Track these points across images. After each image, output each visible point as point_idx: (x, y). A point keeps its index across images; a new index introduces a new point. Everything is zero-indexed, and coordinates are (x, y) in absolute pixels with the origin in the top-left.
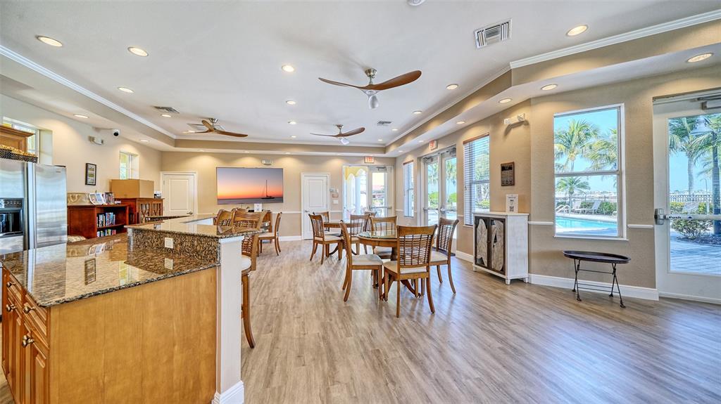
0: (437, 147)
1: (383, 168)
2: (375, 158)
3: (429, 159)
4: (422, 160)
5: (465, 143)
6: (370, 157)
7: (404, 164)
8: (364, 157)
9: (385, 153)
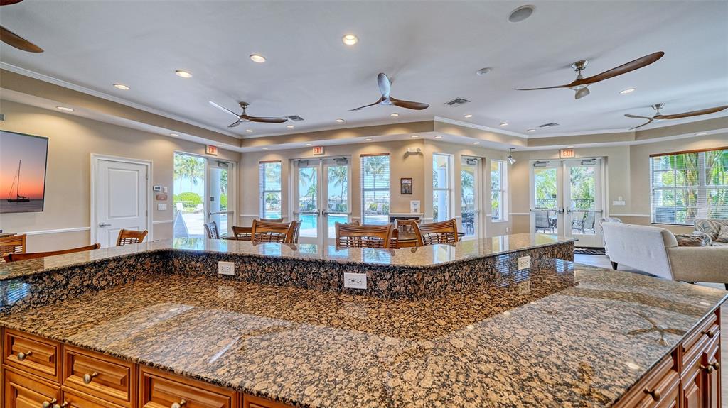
0: (324, 153)
1: (224, 163)
2: (220, 150)
3: (306, 163)
4: (292, 162)
5: (362, 156)
6: (213, 147)
7: (261, 162)
8: (206, 145)
9: (241, 146)
